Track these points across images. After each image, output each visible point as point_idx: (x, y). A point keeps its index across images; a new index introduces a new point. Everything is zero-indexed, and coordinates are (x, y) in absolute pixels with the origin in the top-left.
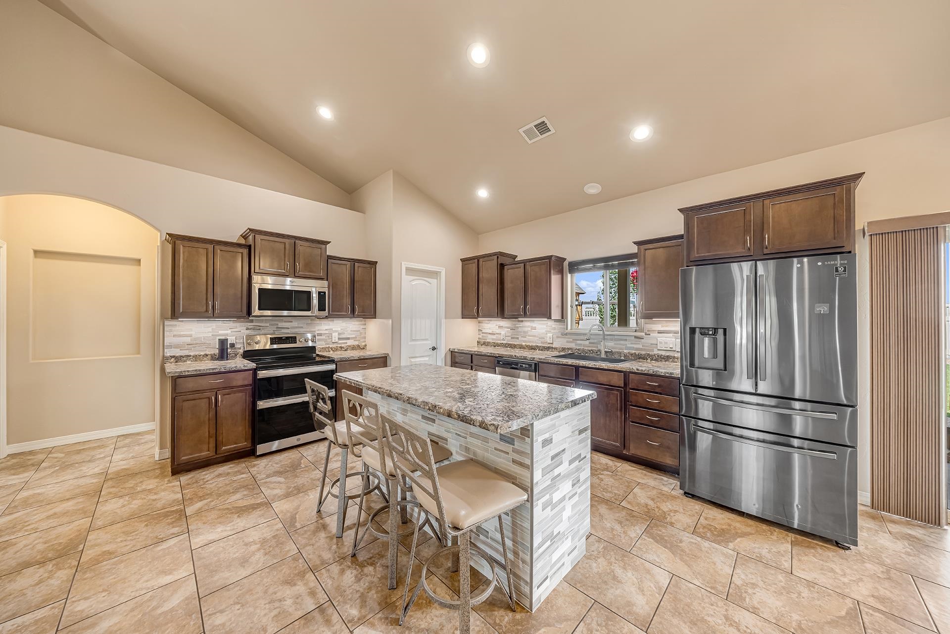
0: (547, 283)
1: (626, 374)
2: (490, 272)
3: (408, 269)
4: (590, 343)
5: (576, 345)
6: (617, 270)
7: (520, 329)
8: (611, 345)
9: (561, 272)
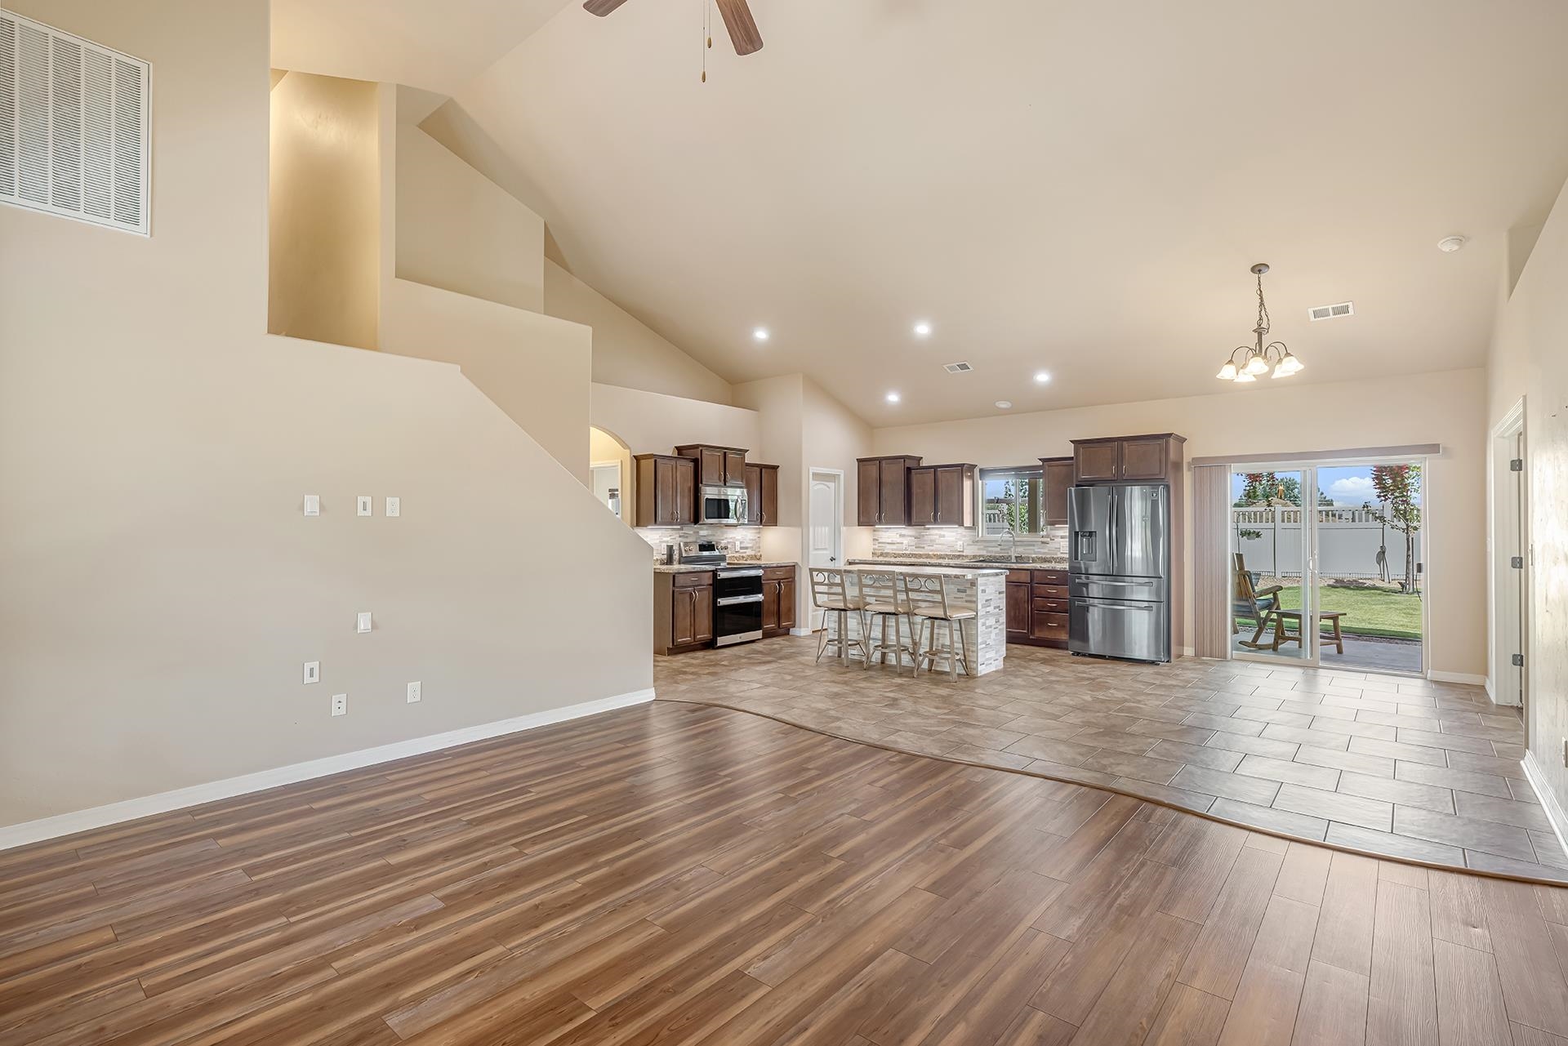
0: (959, 491)
1: (1032, 571)
2: (894, 475)
3: (814, 474)
4: (1001, 549)
5: (988, 551)
6: (1027, 481)
7: (926, 538)
8: (1020, 550)
9: (972, 478)
